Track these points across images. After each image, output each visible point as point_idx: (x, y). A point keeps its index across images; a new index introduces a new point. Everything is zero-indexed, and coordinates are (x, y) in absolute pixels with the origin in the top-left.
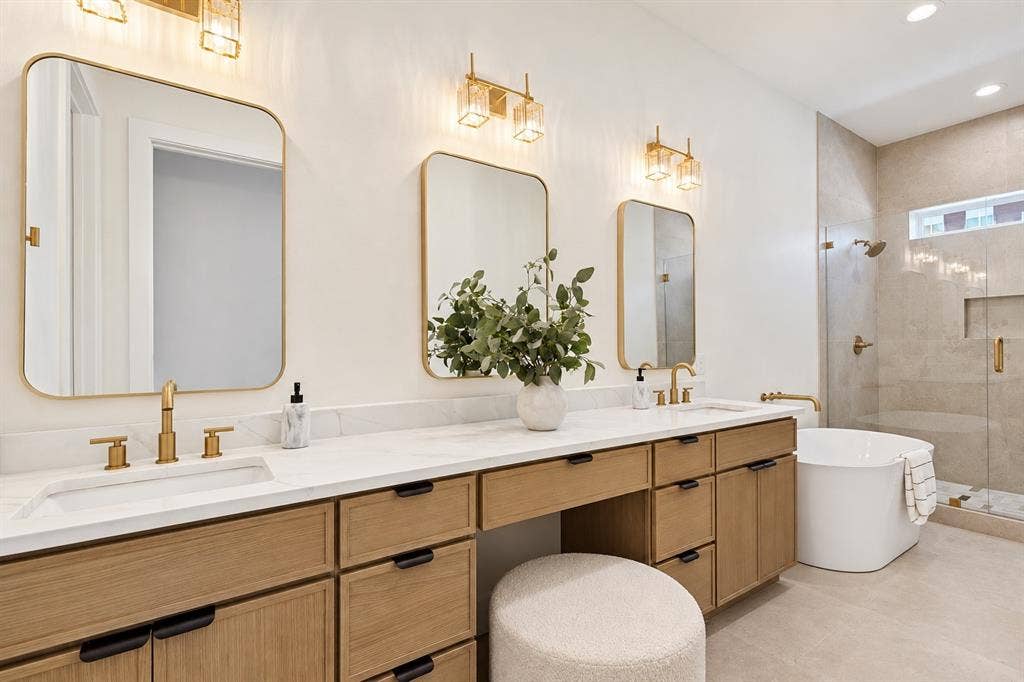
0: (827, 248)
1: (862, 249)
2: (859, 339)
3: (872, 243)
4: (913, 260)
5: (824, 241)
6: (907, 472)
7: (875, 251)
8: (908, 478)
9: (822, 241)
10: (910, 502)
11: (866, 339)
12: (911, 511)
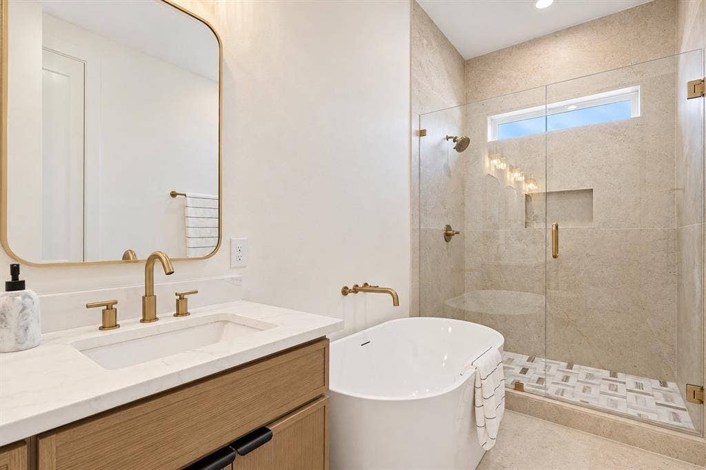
0: (421, 136)
1: (451, 145)
2: (448, 227)
3: (459, 138)
4: (492, 165)
5: (418, 129)
6: (478, 385)
7: (462, 145)
8: (478, 391)
9: (416, 128)
10: (480, 422)
11: (455, 228)
12: (480, 431)
